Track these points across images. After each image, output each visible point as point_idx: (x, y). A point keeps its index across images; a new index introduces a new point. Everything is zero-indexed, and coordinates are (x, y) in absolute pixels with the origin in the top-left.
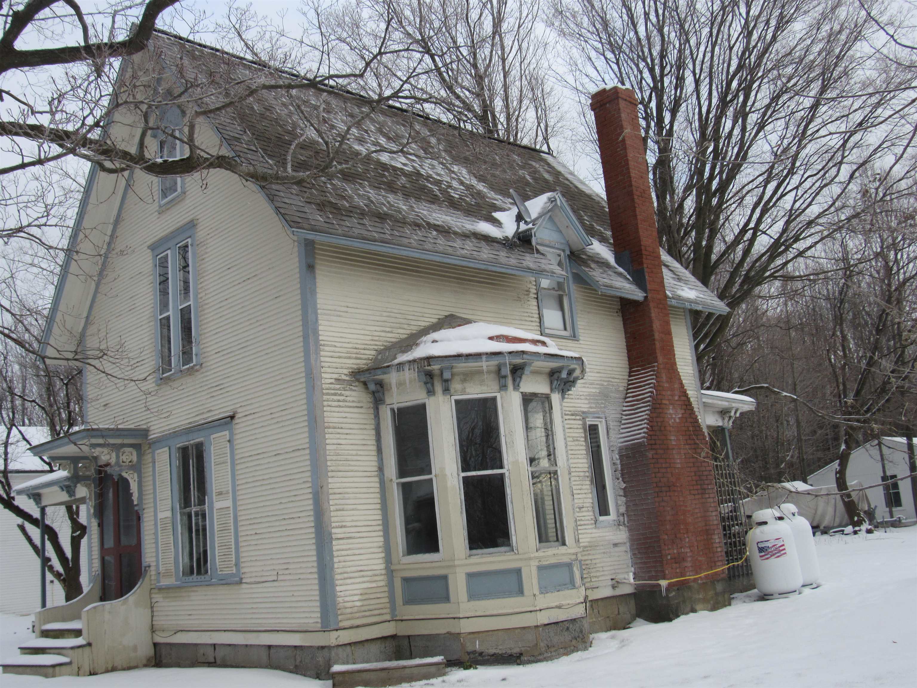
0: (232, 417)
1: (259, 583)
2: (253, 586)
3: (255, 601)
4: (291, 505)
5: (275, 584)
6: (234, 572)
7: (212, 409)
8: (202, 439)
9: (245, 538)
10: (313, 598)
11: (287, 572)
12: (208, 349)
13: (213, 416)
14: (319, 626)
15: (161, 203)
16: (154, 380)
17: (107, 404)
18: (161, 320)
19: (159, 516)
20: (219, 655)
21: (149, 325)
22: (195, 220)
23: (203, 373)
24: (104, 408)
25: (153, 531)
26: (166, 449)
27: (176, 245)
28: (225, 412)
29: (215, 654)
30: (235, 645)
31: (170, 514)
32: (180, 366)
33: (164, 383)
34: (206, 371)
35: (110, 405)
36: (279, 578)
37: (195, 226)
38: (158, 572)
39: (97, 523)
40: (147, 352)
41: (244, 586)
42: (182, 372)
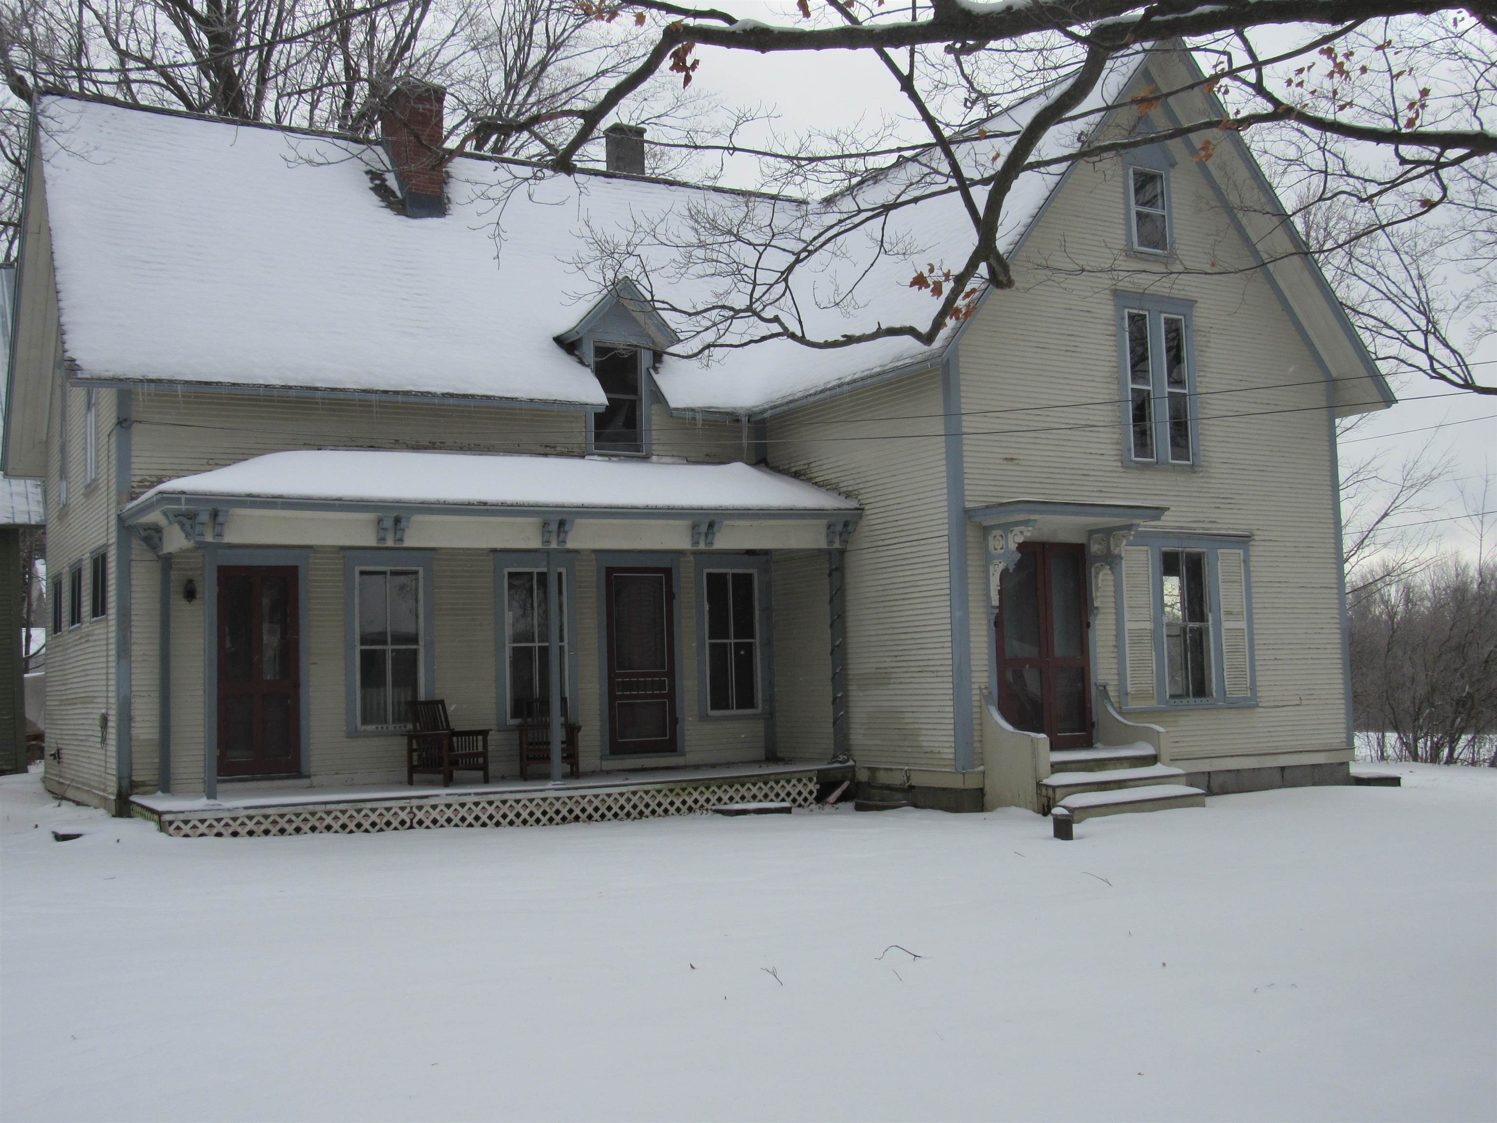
0: (1249, 537)
1: (1278, 707)
2: (1269, 710)
3: (1272, 724)
4: (1315, 636)
5: (1298, 708)
6: (1249, 695)
7: (1218, 521)
8: (1204, 550)
9: (1261, 663)
10: (1339, 721)
11: (1312, 697)
12: (1211, 454)
13: (1218, 529)
14: (1344, 744)
15: (1136, 246)
16: (1117, 458)
17: (1012, 459)
18: (1133, 389)
19: (1128, 626)
20: (1215, 782)
21: (1107, 386)
22: (1196, 302)
23: (1202, 477)
24: (1005, 462)
25: (1114, 643)
26: (1145, 548)
27: (1161, 312)
28: (1238, 530)
29: (1209, 782)
30: (1238, 771)
31: (1148, 625)
32: (1167, 459)
33: (1137, 469)
34: (1207, 477)
35: (1022, 462)
36: (1304, 702)
37: (1192, 306)
38: (1123, 693)
39: (989, 621)
40: (1102, 419)
41: (1260, 710)
42: (1174, 465)
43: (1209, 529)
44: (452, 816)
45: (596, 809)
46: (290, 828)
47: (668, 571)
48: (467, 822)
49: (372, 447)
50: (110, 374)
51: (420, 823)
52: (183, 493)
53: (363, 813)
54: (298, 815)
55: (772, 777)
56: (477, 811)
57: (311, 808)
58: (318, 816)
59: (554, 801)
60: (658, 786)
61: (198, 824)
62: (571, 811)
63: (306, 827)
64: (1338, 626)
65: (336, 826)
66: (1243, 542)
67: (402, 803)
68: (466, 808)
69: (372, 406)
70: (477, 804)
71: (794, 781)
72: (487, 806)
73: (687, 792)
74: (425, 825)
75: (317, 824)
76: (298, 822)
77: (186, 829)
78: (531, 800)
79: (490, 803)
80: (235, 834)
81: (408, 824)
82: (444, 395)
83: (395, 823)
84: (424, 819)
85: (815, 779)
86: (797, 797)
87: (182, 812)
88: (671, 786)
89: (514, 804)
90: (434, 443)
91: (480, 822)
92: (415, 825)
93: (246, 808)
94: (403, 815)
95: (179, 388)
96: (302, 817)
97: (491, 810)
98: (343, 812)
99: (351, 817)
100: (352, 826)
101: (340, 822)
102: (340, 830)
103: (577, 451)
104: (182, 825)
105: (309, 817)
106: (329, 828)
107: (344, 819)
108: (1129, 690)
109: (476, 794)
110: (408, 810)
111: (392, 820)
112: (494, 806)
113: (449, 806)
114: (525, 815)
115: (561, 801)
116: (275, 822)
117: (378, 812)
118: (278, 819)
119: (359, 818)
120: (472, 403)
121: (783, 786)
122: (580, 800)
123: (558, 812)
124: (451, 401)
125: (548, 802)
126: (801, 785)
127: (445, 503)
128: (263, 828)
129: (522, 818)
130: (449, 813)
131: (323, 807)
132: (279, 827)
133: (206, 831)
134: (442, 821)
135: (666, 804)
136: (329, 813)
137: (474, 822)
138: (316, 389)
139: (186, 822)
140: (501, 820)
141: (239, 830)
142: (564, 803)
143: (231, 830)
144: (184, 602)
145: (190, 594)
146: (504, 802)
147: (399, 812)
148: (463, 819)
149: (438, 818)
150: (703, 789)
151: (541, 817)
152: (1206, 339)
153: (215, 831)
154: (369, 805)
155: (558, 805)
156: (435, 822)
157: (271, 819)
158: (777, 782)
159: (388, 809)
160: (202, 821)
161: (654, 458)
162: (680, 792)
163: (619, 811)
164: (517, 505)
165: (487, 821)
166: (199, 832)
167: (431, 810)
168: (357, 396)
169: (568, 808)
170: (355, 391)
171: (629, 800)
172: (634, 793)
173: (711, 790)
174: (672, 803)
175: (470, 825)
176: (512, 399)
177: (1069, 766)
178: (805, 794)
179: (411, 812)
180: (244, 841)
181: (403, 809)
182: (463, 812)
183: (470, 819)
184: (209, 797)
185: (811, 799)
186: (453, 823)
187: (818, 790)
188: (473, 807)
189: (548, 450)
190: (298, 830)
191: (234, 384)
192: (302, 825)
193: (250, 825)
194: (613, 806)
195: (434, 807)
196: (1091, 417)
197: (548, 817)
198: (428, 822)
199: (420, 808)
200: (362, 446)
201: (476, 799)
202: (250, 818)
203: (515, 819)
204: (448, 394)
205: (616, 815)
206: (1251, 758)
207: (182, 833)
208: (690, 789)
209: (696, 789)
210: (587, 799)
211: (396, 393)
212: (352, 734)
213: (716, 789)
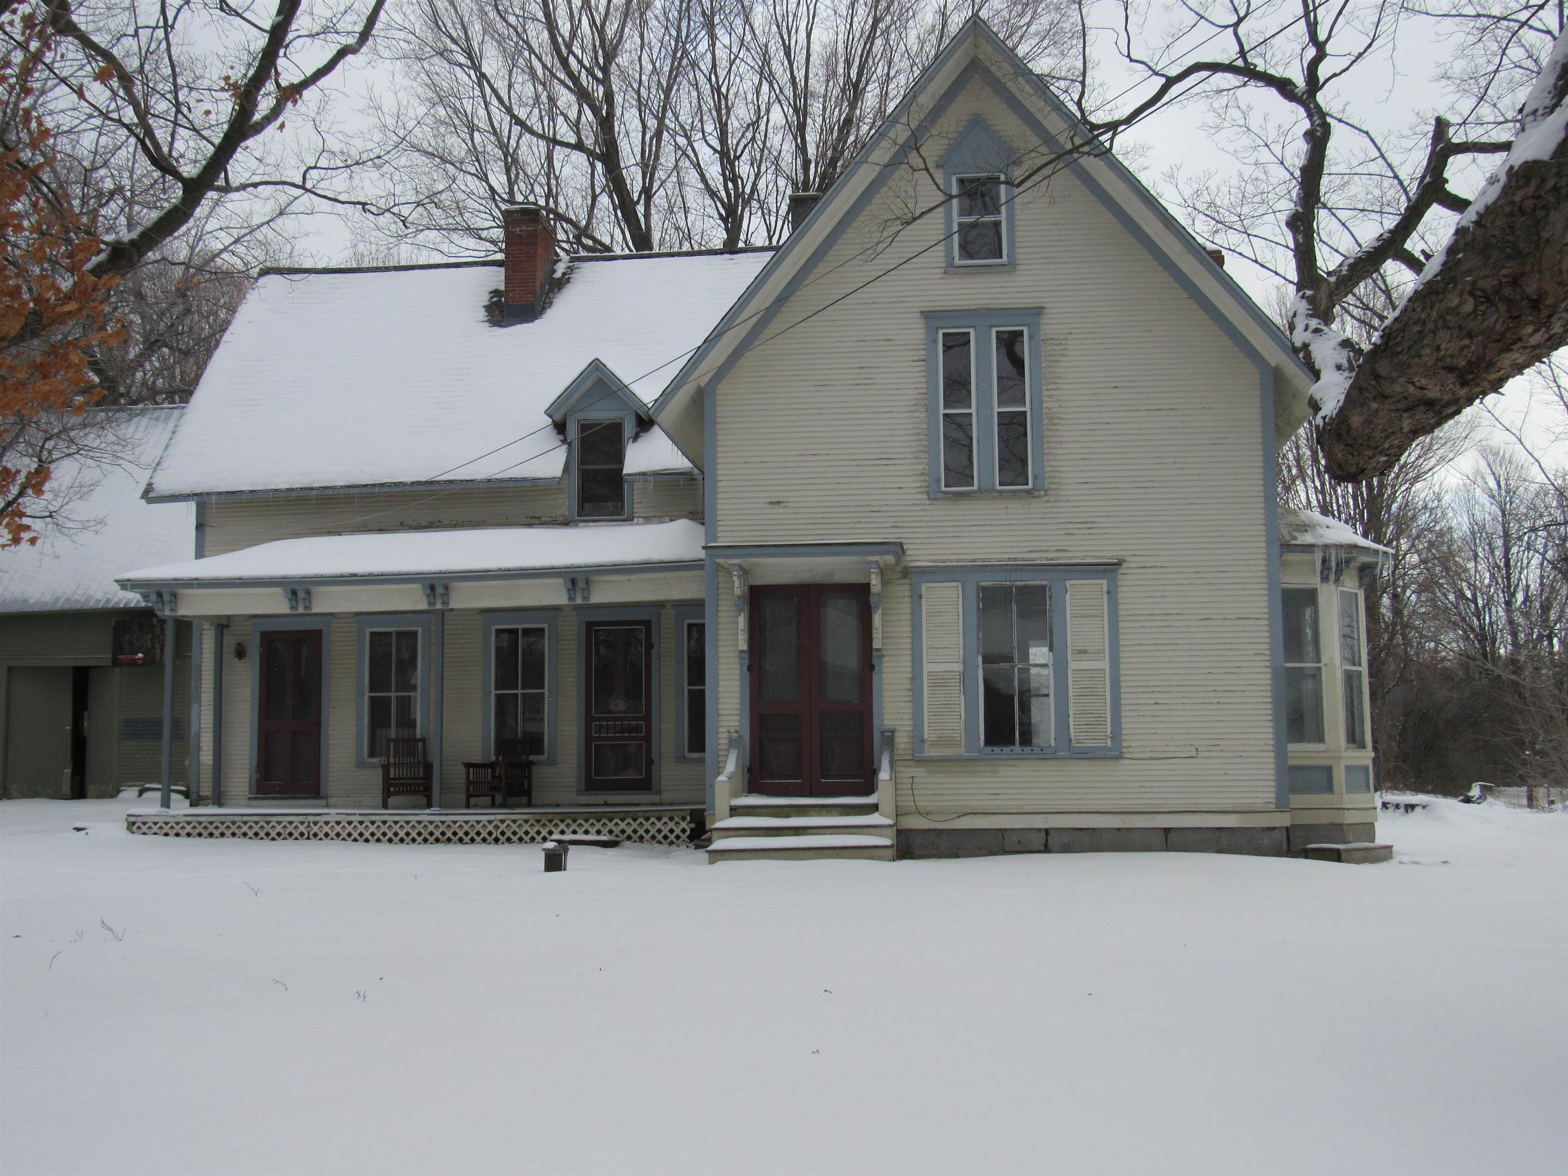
0: (1118, 564)
1: (1156, 758)
3: (1150, 778)
5: (1193, 761)
6: (1109, 744)
7: (1069, 549)
8: (1046, 583)
9: (1132, 708)
11: (1217, 748)
12: (1063, 475)
13: (1071, 558)
14: (1273, 806)
15: (957, 261)
16: (922, 490)
17: (779, 502)
18: (945, 415)
19: (927, 668)
20: (1053, 840)
21: (910, 415)
22: (1043, 308)
23: (1048, 501)
24: (770, 506)
25: (908, 687)
26: (955, 584)
27: (991, 327)
28: (1099, 557)
29: (1047, 840)
30: (1094, 830)
31: (958, 667)
32: (994, 484)
33: (950, 499)
34: (1056, 501)
35: (788, 505)
36: (1200, 754)
37: (1039, 314)
38: (918, 739)
39: (742, 665)
40: (902, 450)
41: (1127, 761)
42: (1001, 492)
43: (1058, 558)
44: (341, 832)
45: (467, 834)
46: (217, 833)
47: (647, 624)
48: (353, 837)
49: (381, 530)
50: (170, 492)
51: (315, 835)
52: (129, 580)
53: (271, 825)
54: (223, 823)
55: (640, 814)
56: (361, 828)
57: (231, 818)
58: (237, 825)
59: (428, 824)
60: (525, 817)
61: (153, 826)
62: (443, 834)
63: (228, 833)
64: (1268, 664)
65: (251, 834)
66: (1112, 571)
67: (301, 818)
68: (353, 825)
69: (354, 498)
70: (361, 823)
71: (665, 819)
72: (370, 825)
73: (553, 823)
74: (319, 837)
75: (237, 831)
76: (222, 829)
77: (144, 828)
78: (408, 822)
79: (373, 823)
80: (177, 835)
81: (306, 835)
82: (413, 483)
83: (296, 834)
84: (318, 832)
85: (688, 818)
86: (669, 834)
87: (141, 816)
88: (538, 817)
89: (393, 825)
90: (432, 523)
91: (364, 838)
92: (311, 836)
93: (185, 815)
94: (302, 828)
95: (213, 497)
96: (226, 825)
97: (372, 828)
98: (256, 823)
99: (262, 827)
100: (262, 834)
101: (254, 831)
102: (253, 837)
103: (560, 519)
104: (142, 826)
105: (231, 825)
106: (245, 834)
107: (256, 828)
108: (926, 736)
109: (361, 815)
110: (306, 824)
111: (293, 831)
112: (376, 825)
113: (338, 823)
114: (414, 834)
115: (434, 825)
116: (205, 828)
117: (282, 825)
118: (208, 825)
119: (268, 828)
120: (437, 487)
121: (653, 823)
122: (451, 824)
123: (431, 834)
124: (419, 488)
125: (423, 825)
126: (673, 823)
127: (322, 576)
128: (197, 831)
129: (399, 837)
130: (338, 829)
131: (239, 818)
132: (208, 831)
133: (158, 831)
134: (332, 835)
135: (533, 833)
136: (245, 823)
137: (358, 837)
138: (312, 489)
139: (144, 823)
140: (382, 838)
141: (180, 831)
142: (437, 826)
143: (175, 831)
144: (237, 660)
145: (240, 653)
146: (384, 822)
147: (299, 825)
148: (349, 835)
149: (329, 832)
150: (570, 821)
151: (416, 837)
152: (1061, 347)
153: (164, 831)
154: (274, 819)
155: (431, 828)
156: (327, 835)
157: (203, 825)
158: (647, 819)
159: (291, 823)
160: (156, 823)
161: (636, 520)
162: (547, 823)
163: (487, 837)
164: (383, 575)
165: (370, 837)
166: (153, 831)
167: (324, 826)
168: (342, 491)
169: (440, 831)
170: (342, 487)
171: (497, 827)
172: (502, 821)
173: (578, 822)
174: (538, 833)
175: (355, 840)
176: (472, 481)
177: (757, 810)
178: (677, 831)
179: (308, 826)
180: (183, 840)
181: (302, 823)
182: (349, 829)
183: (355, 835)
184: (162, 806)
185: (684, 837)
186: (341, 838)
187: (691, 830)
188: (358, 825)
189: (533, 521)
190: (222, 835)
191: (252, 491)
192: (225, 831)
193: (189, 829)
194: (482, 831)
195: (327, 823)
196: (885, 450)
197: (422, 837)
198: (321, 835)
199: (315, 823)
200: (373, 530)
201: (361, 818)
202: (189, 823)
203: (393, 837)
204: (417, 482)
205: (484, 840)
206: (1109, 816)
207: (142, 831)
208: (556, 821)
209: (562, 821)
210: (458, 824)
211: (374, 485)
212: (360, 765)
213: (583, 822)
